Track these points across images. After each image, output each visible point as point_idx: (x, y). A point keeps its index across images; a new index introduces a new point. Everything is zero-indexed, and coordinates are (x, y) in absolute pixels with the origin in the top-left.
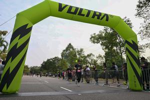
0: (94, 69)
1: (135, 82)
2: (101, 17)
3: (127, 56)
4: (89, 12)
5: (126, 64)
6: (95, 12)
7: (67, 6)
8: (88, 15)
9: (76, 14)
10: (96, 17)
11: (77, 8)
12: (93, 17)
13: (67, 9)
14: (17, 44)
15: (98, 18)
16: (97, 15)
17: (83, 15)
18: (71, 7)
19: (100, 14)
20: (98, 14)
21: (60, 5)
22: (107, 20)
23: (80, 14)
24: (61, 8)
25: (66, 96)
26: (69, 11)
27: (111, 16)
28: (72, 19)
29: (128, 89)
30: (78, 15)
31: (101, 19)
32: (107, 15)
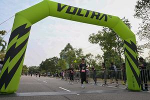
0: (93, 69)
1: (133, 82)
2: (100, 17)
3: (126, 57)
4: (88, 12)
5: (124, 64)
6: (94, 13)
7: (66, 6)
8: (87, 15)
9: (75, 14)
10: (95, 17)
11: (76, 9)
12: (92, 17)
13: (66, 8)
14: (15, 44)
15: (97, 18)
16: (96, 15)
17: (82, 15)
18: (70, 7)
19: (99, 14)
21: (59, 5)
22: (106, 20)
23: (79, 14)
25: (65, 96)
26: (68, 11)
27: (110, 16)
28: (71, 19)
29: (127, 89)
30: (77, 15)
31: (100, 19)
32: (106, 15)
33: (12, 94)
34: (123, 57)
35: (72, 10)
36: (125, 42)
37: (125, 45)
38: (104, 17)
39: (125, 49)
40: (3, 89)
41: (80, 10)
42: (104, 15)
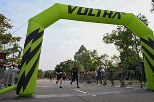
2: (112, 16)
3: (144, 55)
5: (143, 63)
6: (106, 12)
7: (76, 7)
8: (98, 15)
9: (86, 15)
10: (107, 16)
11: (87, 9)
12: (104, 16)
13: (77, 10)
14: (30, 48)
15: (110, 17)
16: (108, 14)
18: (81, 9)
19: (111, 12)
20: (109, 12)
22: (119, 18)
23: (90, 14)
24: (71, 10)
25: (81, 98)
26: (79, 13)
27: (123, 13)
28: (82, 20)
29: (147, 89)
30: (88, 15)
31: (113, 18)
32: (118, 13)
34: (141, 55)
35: (83, 11)
36: (142, 39)
37: (142, 43)
38: (117, 15)
40: (21, 92)
41: (91, 10)
42: (117, 13)
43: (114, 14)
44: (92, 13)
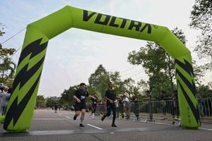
1: (189, 116)
2: (141, 28)
3: (178, 81)
4: (125, 21)
6: (133, 22)
7: (94, 13)
8: (123, 26)
10: (134, 28)
11: (108, 17)
12: (130, 28)
13: (94, 17)
14: (27, 65)
15: (137, 29)
17: (117, 26)
19: (140, 24)
20: (137, 24)
21: (85, 12)
23: (112, 24)
24: (86, 16)
25: (94, 135)
26: (97, 21)
27: (155, 26)
28: (101, 31)
29: (180, 126)
30: (110, 25)
31: (142, 31)
32: (149, 26)
33: (22, 132)
34: (175, 81)
35: (103, 19)
36: (177, 61)
37: (177, 66)
38: (147, 28)
39: (177, 71)
40: (11, 126)
41: (114, 18)
42: (147, 25)
43: (143, 26)
44: (115, 23)
